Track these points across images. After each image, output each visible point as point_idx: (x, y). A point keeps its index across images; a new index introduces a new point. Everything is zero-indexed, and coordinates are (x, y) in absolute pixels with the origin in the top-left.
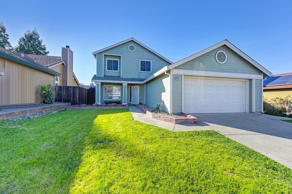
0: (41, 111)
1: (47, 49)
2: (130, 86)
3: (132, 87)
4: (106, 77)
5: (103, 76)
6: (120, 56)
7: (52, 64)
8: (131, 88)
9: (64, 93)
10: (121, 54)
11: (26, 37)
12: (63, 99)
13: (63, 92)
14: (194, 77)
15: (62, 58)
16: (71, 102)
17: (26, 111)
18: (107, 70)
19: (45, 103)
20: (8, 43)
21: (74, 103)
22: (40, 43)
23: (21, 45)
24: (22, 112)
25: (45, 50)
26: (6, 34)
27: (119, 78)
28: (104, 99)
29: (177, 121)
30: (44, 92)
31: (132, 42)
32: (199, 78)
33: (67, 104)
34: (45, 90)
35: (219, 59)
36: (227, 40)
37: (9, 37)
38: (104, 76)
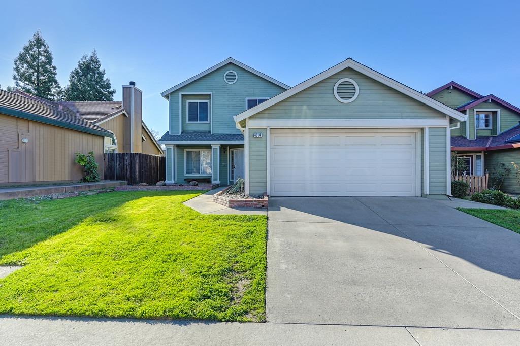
0: (73, 191)
1: (111, 86)
2: (232, 149)
3: (235, 150)
4: (185, 134)
5: (180, 134)
6: (210, 95)
7: (109, 114)
8: (232, 152)
9: (117, 165)
10: (210, 90)
11: (80, 67)
12: (117, 174)
13: (116, 163)
14: (297, 131)
15: (122, 104)
16: (127, 179)
17: (51, 189)
18: (188, 122)
19: (85, 180)
20: (56, 82)
21: (132, 182)
22: (101, 75)
23: (73, 84)
24: (46, 190)
25: (109, 88)
26: (53, 67)
27: (206, 135)
28: (185, 175)
29: (231, 203)
30: (82, 164)
31: (231, 67)
32: (306, 131)
33: (120, 183)
34: (84, 161)
35: (340, 94)
36: (351, 59)
37: (57, 71)
38: (182, 133)
